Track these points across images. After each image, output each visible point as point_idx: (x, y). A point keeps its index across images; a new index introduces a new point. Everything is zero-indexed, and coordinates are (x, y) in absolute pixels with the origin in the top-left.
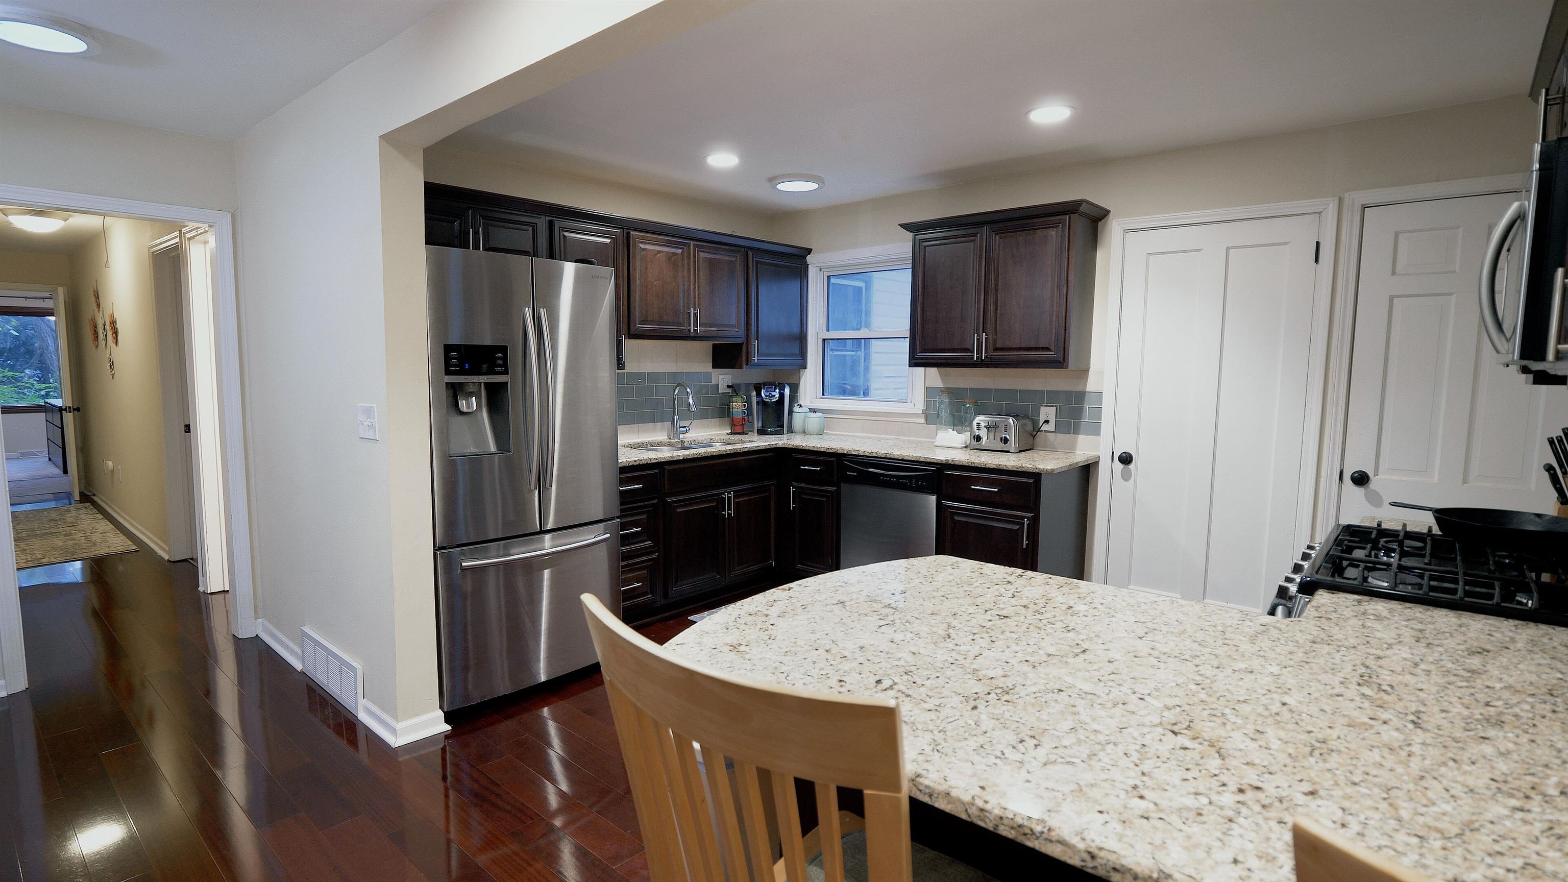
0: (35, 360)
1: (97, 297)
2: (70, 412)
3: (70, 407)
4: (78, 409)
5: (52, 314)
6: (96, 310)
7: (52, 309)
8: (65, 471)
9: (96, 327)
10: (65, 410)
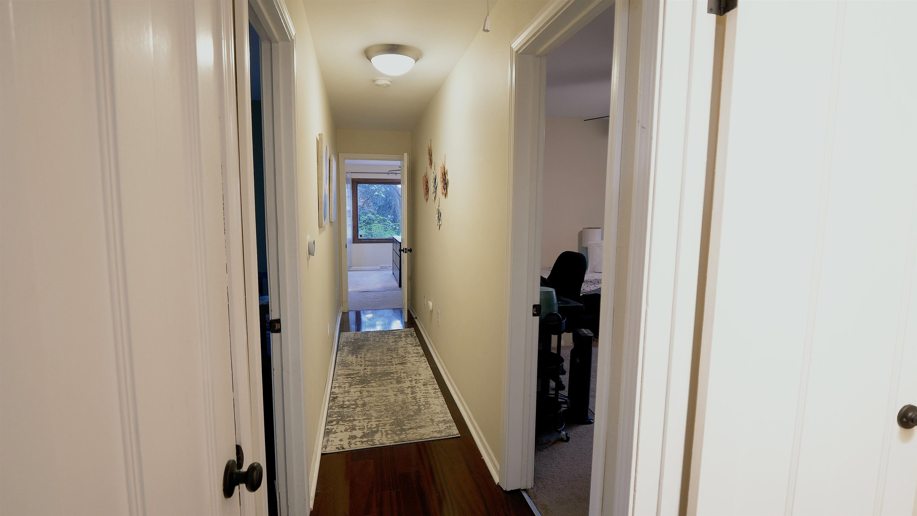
0: (391, 211)
1: (431, 155)
2: (406, 252)
3: (406, 249)
4: (410, 250)
5: (399, 183)
6: (429, 167)
7: (400, 180)
8: (400, 286)
9: (427, 183)
10: (403, 250)
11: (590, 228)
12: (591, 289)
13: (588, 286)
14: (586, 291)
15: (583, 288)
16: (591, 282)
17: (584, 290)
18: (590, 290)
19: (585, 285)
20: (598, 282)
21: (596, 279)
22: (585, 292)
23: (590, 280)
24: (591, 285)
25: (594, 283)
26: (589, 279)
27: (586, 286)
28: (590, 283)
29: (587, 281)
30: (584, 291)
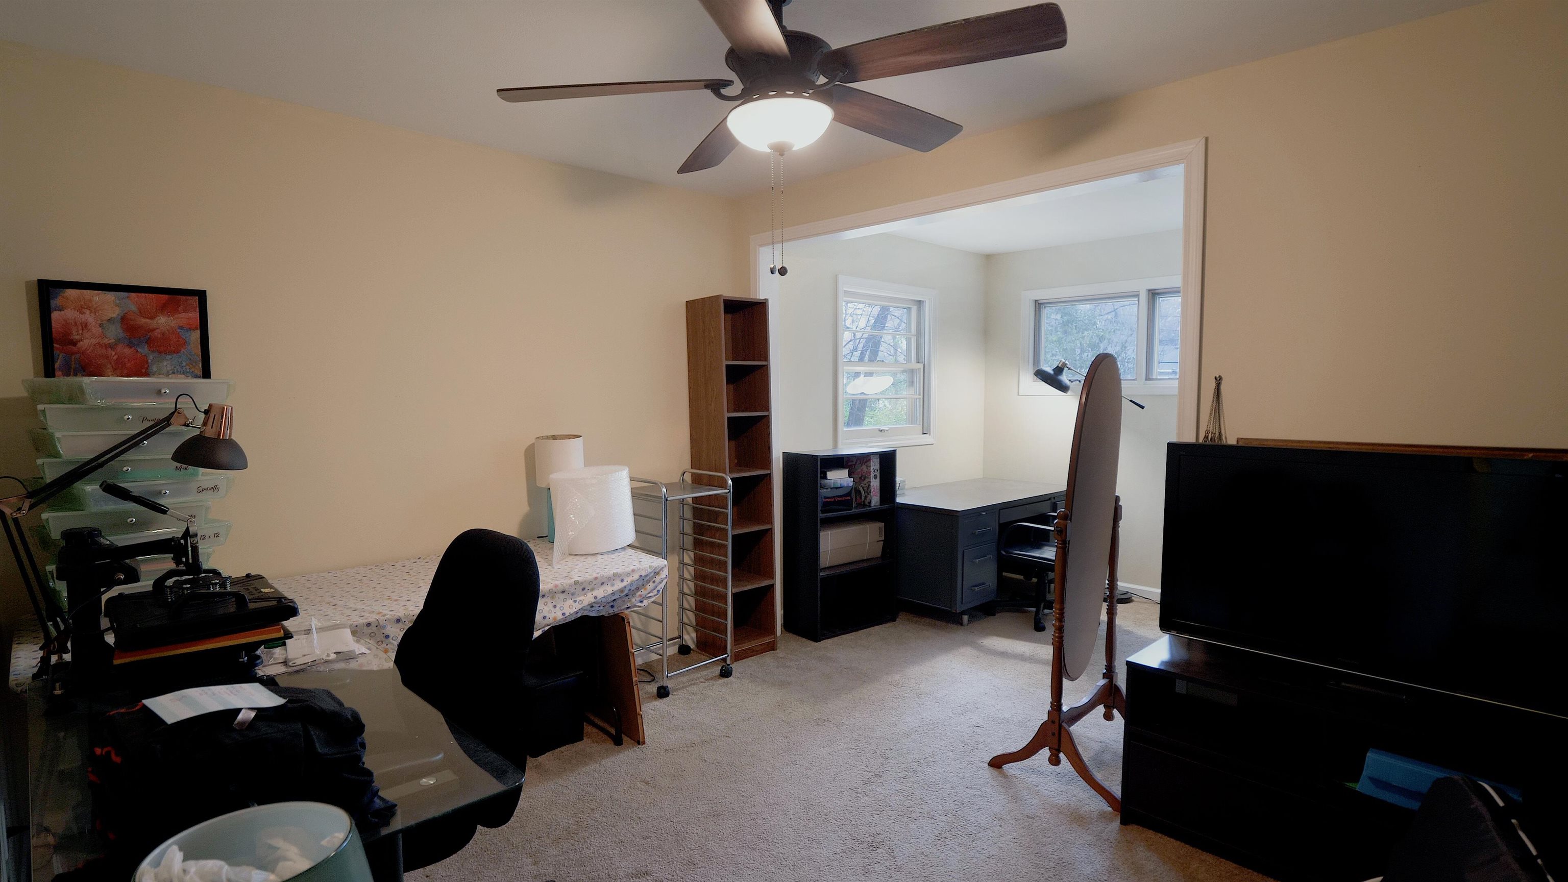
11: (554, 437)
12: (564, 611)
13: (555, 606)
14: (551, 621)
15: (542, 615)
16: (563, 592)
17: (544, 618)
18: (564, 614)
19: (546, 604)
20: (583, 589)
21: (576, 583)
22: (549, 623)
23: (560, 588)
24: (565, 600)
25: (573, 594)
26: (556, 586)
27: (550, 606)
28: (562, 596)
29: (552, 593)
30: (547, 621)
